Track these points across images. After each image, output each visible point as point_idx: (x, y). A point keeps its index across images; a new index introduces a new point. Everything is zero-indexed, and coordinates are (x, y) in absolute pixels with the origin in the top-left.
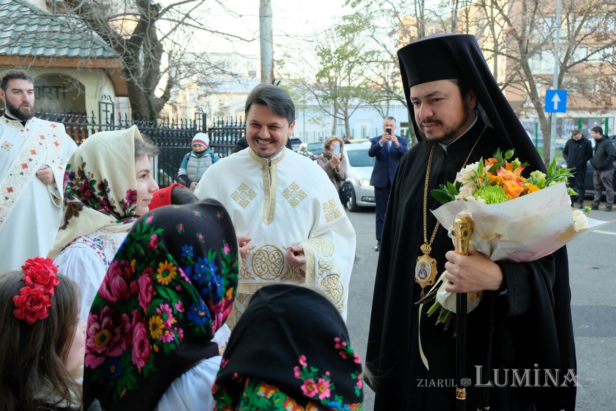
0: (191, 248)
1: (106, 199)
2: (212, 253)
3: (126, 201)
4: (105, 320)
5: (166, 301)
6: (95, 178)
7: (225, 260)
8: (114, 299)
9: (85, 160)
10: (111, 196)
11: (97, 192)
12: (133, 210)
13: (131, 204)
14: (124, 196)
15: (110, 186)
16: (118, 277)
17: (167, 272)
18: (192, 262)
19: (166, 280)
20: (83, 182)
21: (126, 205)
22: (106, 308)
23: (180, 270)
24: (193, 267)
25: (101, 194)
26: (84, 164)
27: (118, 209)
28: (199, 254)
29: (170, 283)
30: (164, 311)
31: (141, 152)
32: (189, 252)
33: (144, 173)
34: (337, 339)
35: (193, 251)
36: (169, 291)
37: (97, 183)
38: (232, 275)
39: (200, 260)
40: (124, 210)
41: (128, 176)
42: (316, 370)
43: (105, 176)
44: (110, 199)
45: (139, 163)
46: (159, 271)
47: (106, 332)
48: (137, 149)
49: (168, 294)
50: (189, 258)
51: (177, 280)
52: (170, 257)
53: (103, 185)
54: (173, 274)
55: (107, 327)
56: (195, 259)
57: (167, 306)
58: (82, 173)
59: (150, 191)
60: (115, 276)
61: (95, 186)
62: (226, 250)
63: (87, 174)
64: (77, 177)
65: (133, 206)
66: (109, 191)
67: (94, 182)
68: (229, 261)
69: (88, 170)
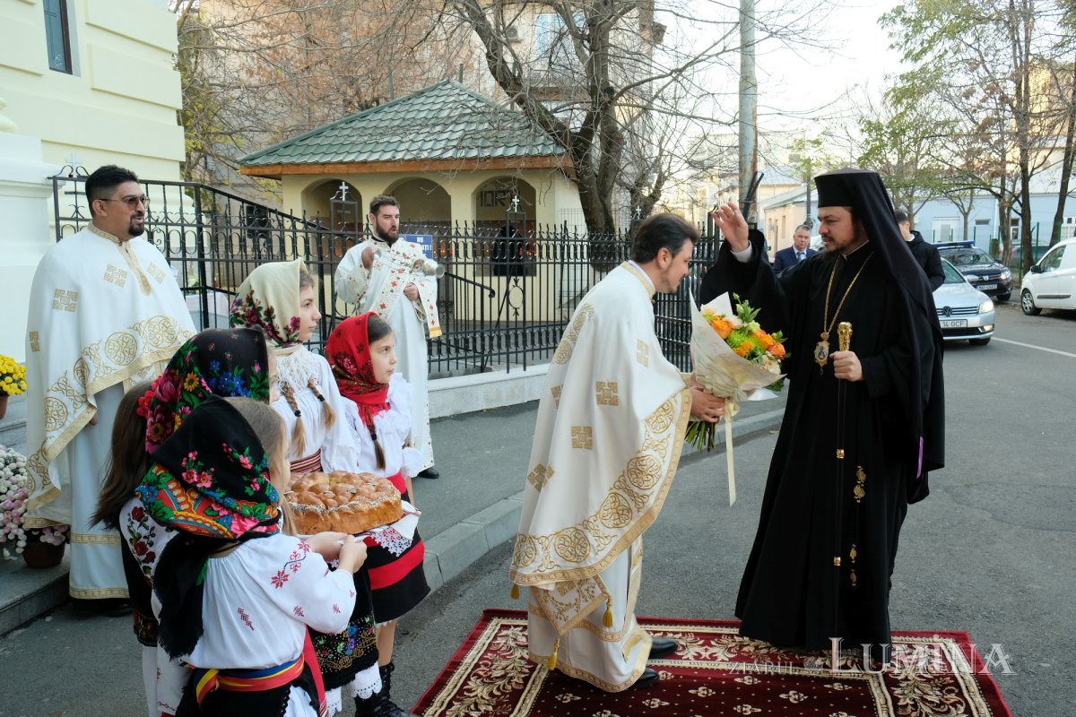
0: (218, 363)
1: (271, 325)
2: (239, 369)
3: (290, 327)
4: (158, 416)
5: (187, 404)
6: (262, 305)
7: (256, 377)
8: (166, 400)
9: (253, 288)
10: (277, 322)
11: (263, 317)
12: (296, 336)
13: (294, 330)
14: (289, 322)
15: (276, 312)
16: (169, 383)
17: (191, 382)
18: (218, 375)
19: (191, 388)
20: (251, 308)
21: (290, 331)
22: (159, 406)
23: (203, 380)
24: (218, 379)
25: (267, 320)
26: (252, 292)
27: (282, 334)
28: (224, 368)
29: (193, 391)
30: (183, 412)
31: (304, 282)
32: (215, 366)
33: (307, 302)
34: (225, 445)
35: (219, 366)
36: (193, 397)
37: (264, 309)
38: (263, 390)
39: (224, 373)
40: (288, 335)
41: (293, 303)
42: (202, 464)
43: (272, 303)
44: (274, 324)
45: (303, 292)
46: (187, 380)
47: (159, 426)
48: (302, 280)
49: (191, 399)
50: (215, 372)
51: (200, 388)
52: (196, 369)
53: (269, 312)
54: (196, 383)
55: (160, 421)
56: (220, 372)
57: (188, 408)
58: (250, 300)
59: (313, 319)
60: (166, 381)
61: (262, 313)
62: (257, 369)
63: (255, 301)
64: (245, 303)
65: (297, 332)
66: (274, 317)
67: (260, 308)
68: (259, 378)
69: (256, 297)
